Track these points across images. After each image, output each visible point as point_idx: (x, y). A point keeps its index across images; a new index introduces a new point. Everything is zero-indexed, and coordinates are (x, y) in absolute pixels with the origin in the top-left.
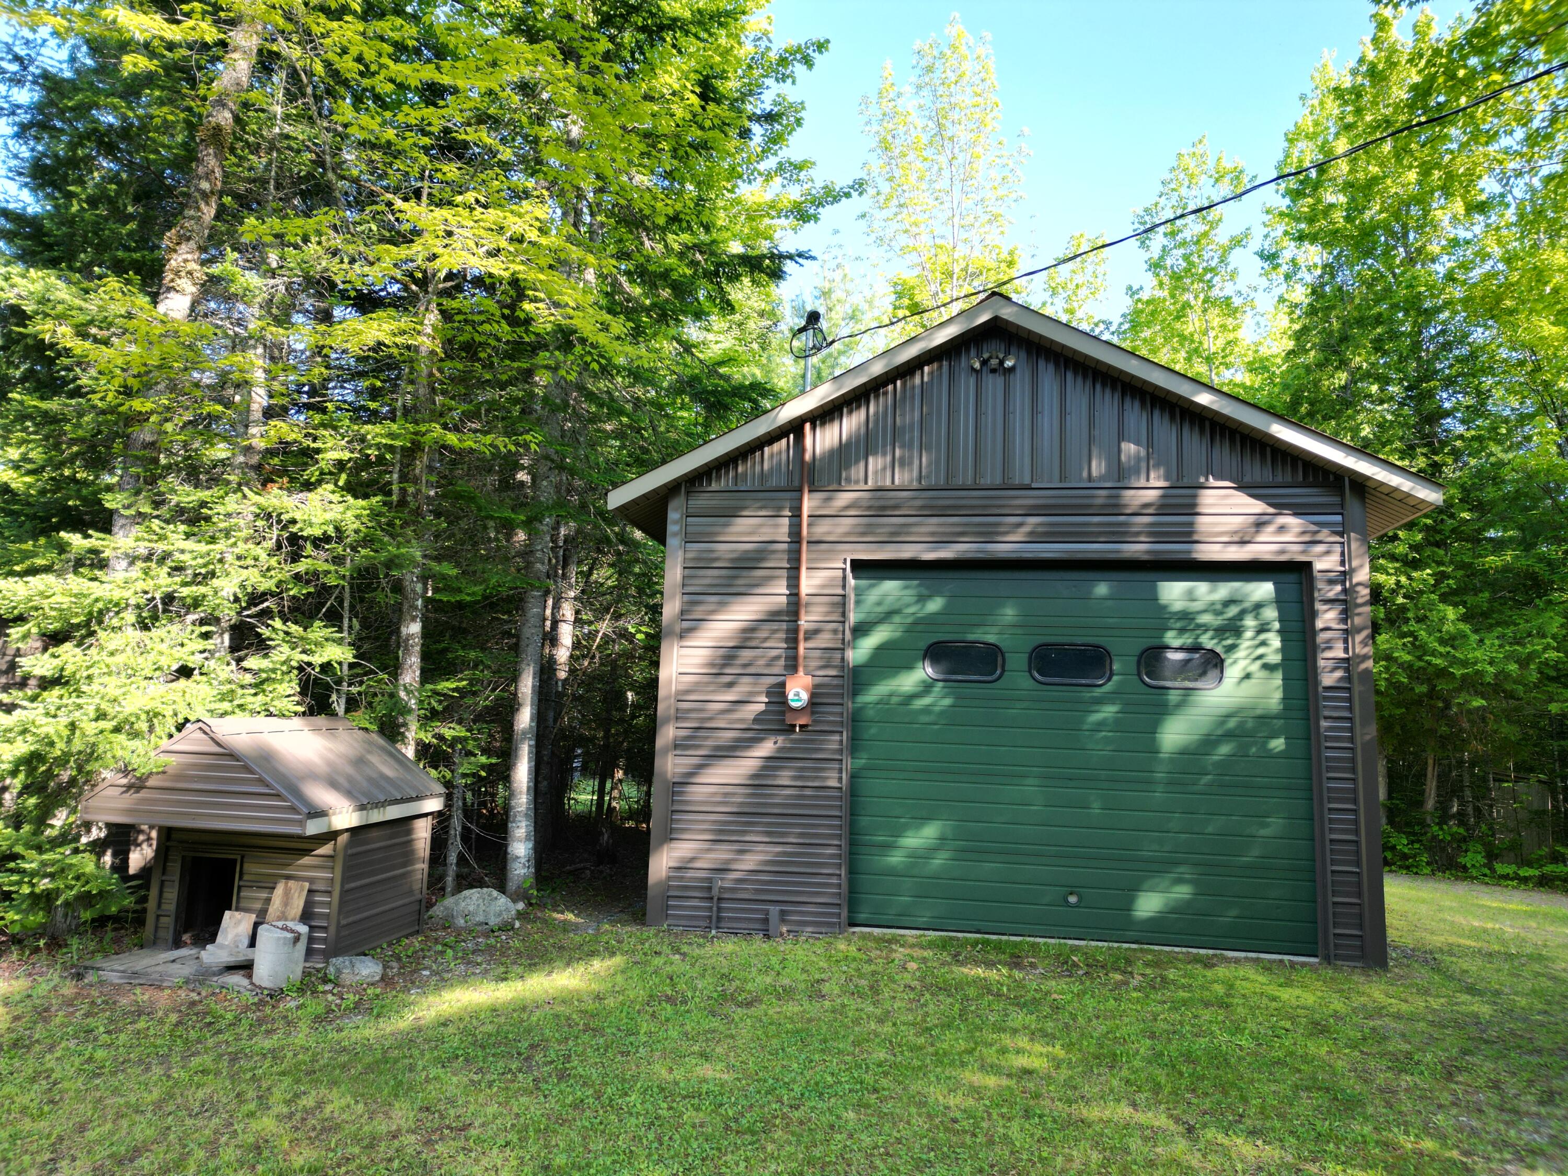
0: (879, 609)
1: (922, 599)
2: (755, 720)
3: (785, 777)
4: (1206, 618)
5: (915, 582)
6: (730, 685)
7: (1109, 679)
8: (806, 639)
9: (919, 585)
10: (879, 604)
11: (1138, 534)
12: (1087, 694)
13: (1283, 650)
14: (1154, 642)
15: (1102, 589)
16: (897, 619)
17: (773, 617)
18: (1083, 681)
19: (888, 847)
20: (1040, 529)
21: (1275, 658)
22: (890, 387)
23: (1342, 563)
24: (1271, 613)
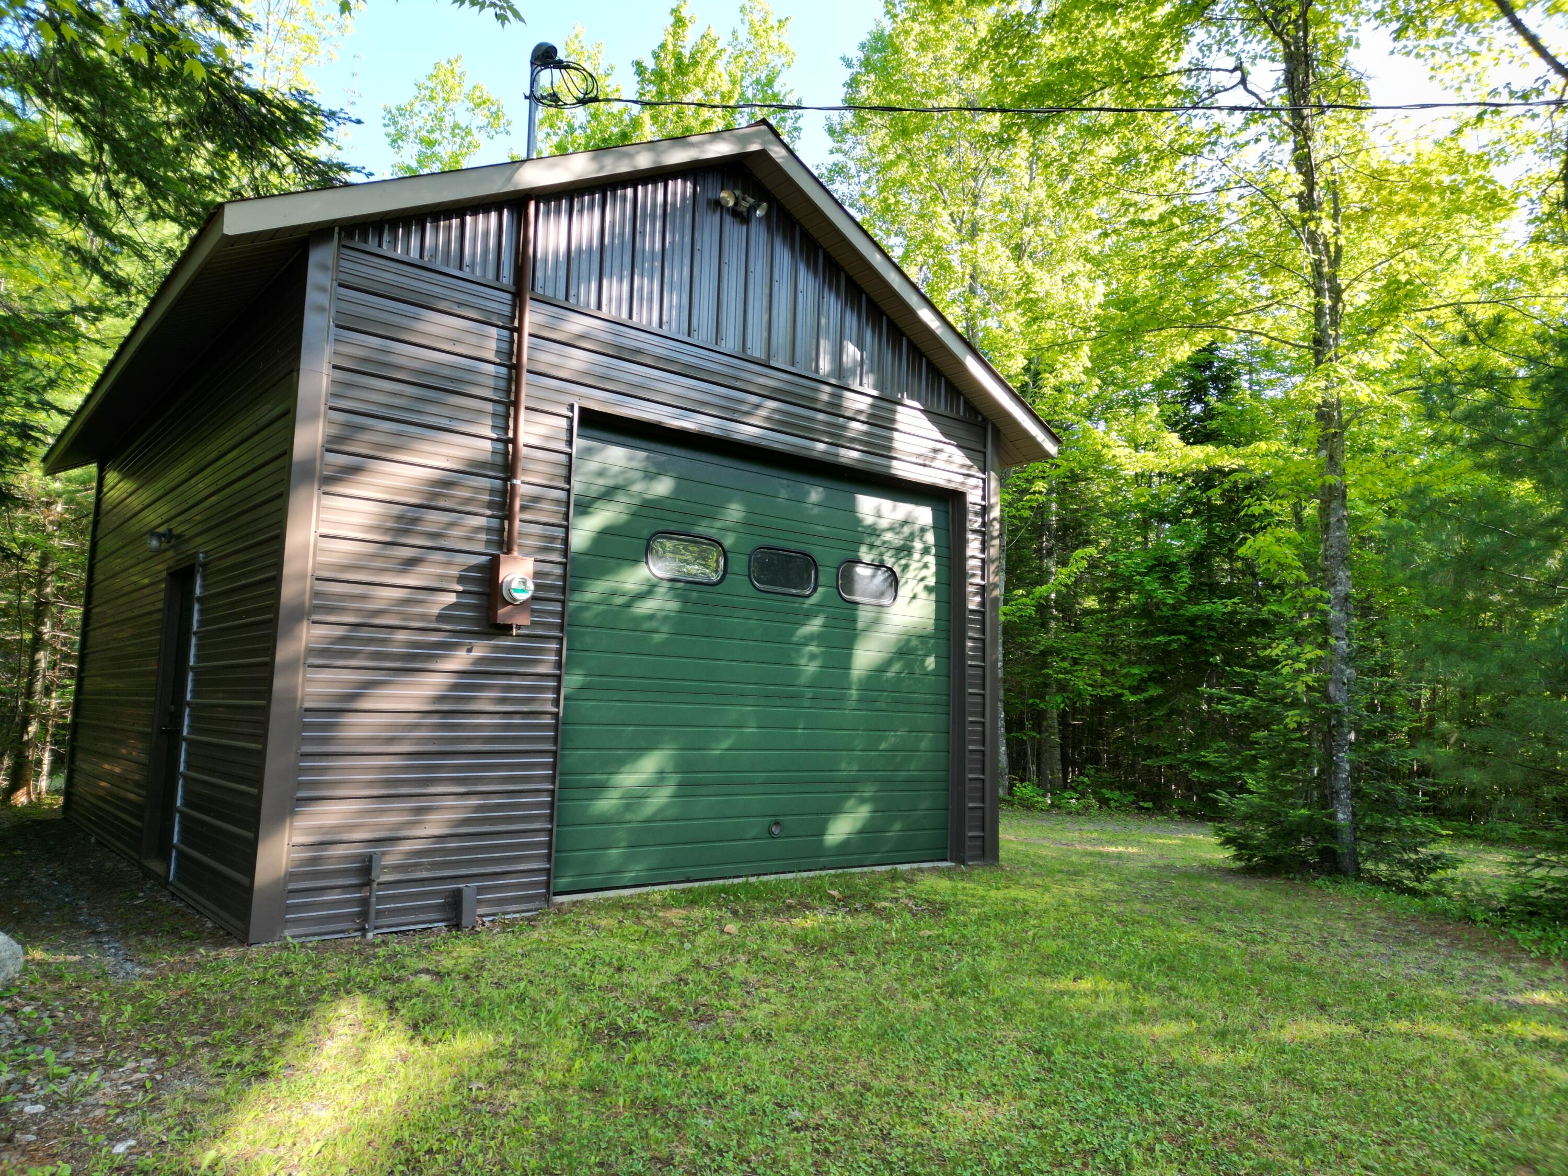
0: (601, 481)
1: (650, 476)
2: (441, 617)
3: (485, 701)
4: (888, 536)
5: (643, 454)
6: (411, 563)
7: (815, 590)
8: (523, 508)
9: (647, 458)
10: (601, 473)
11: (853, 440)
12: (797, 604)
13: (938, 574)
14: (850, 555)
15: (816, 494)
16: (621, 497)
17: (475, 468)
18: (794, 591)
19: (602, 787)
20: (777, 416)
21: (931, 581)
22: (630, 192)
23: (983, 498)
24: (930, 538)
